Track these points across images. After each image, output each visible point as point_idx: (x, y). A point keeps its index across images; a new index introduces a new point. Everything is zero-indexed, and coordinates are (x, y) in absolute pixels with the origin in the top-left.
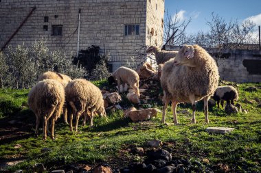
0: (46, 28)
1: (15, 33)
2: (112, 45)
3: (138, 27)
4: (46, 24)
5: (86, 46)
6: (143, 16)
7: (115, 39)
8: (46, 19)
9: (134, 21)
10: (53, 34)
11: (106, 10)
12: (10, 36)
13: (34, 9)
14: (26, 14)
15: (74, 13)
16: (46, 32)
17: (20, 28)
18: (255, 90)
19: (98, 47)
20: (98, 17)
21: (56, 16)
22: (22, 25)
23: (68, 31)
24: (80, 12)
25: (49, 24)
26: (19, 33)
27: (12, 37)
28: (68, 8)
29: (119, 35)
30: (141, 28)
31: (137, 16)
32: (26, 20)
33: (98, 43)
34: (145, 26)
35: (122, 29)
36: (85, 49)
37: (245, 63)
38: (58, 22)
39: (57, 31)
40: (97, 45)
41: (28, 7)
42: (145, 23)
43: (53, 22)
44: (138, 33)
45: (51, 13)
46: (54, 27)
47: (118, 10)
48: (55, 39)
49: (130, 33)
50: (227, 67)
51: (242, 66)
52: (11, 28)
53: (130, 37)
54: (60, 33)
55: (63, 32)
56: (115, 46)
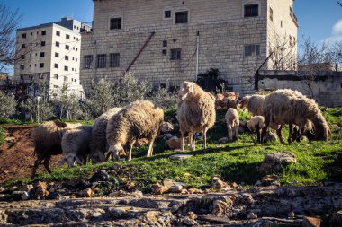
0: (164, 52)
1: (135, 59)
2: (231, 67)
3: (258, 47)
4: (165, 48)
5: (204, 70)
6: (263, 35)
8: (165, 43)
9: (253, 41)
10: (173, 58)
11: (224, 31)
12: (130, 62)
13: (153, 33)
14: (145, 39)
15: (192, 36)
16: (165, 57)
17: (139, 54)
19: (217, 70)
20: (216, 38)
21: (174, 40)
22: (142, 51)
23: (185, 56)
24: (198, 35)
25: (168, 49)
26: (139, 58)
27: (132, 63)
28: (186, 31)
29: (239, 56)
30: (261, 48)
31: (257, 36)
32: (146, 45)
33: (217, 66)
34: (266, 46)
35: (241, 50)
36: (202, 72)
38: (177, 46)
39: (176, 55)
40: (216, 68)
41: (147, 32)
42: (266, 43)
43: (171, 46)
44: (258, 53)
45: (169, 37)
46: (173, 51)
47: (237, 30)
48: (174, 63)
49: (250, 54)
52: (131, 54)
53: (250, 58)
54: (179, 57)
55: (182, 56)
56: (236, 68)
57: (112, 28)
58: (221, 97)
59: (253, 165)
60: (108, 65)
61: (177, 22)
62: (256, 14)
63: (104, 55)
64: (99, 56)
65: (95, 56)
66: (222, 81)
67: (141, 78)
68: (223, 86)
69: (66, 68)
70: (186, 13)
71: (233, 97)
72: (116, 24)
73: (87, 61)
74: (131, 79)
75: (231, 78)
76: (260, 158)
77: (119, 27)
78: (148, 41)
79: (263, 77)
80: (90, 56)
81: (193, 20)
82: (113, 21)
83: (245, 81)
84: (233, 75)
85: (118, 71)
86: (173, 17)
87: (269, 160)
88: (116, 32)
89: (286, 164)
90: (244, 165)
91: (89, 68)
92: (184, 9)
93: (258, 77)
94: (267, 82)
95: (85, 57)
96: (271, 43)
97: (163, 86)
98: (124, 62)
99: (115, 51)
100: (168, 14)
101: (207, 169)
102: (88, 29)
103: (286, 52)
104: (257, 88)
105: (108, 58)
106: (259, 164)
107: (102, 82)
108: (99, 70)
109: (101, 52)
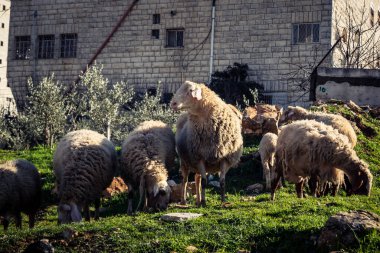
0: (155, 33)
1: (105, 45)
2: (270, 61)
3: (317, 27)
4: (156, 27)
5: (223, 65)
6: (326, 7)
7: (275, 50)
8: (157, 18)
9: (309, 17)
10: (169, 45)
12: (96, 49)
13: (136, 1)
15: (204, 6)
16: (157, 42)
17: (112, 35)
19: (246, 66)
20: (245, 11)
21: (173, 13)
22: (115, 30)
23: (192, 39)
24: (214, 4)
25: (161, 28)
26: (111, 44)
27: (99, 52)
29: (283, 43)
30: (322, 29)
31: (316, 8)
32: (123, 20)
33: (245, 59)
34: (330, 25)
35: (287, 31)
36: (221, 69)
38: (177, 23)
39: (175, 38)
40: (245, 62)
42: (330, 20)
43: (168, 22)
44: (316, 39)
45: (164, 11)
46: (170, 32)
48: (171, 53)
49: (302, 40)
52: (97, 35)
53: (302, 47)
54: (180, 43)
55: (185, 41)
56: (276, 63)
58: (252, 113)
59: (307, 232)
60: (57, 53)
63: (50, 37)
64: (40, 38)
65: (34, 38)
66: (254, 85)
67: (113, 77)
68: (255, 93)
71: (272, 113)
73: (19, 44)
74: (94, 78)
75: (270, 80)
76: (319, 222)
78: (127, 14)
79: (324, 80)
80: (26, 38)
83: (294, 85)
84: (273, 75)
85: (74, 65)
87: (334, 225)
89: (363, 232)
90: (292, 232)
91: (23, 59)
93: (316, 80)
94: (332, 89)
95: (17, 38)
96: (339, 21)
97: (153, 92)
98: (85, 49)
99: (68, 30)
101: (226, 239)
103: (365, 37)
104: (313, 98)
105: (57, 42)
106: (318, 232)
107: (45, 83)
108: (41, 62)
109: (43, 31)
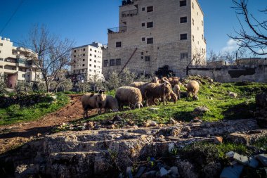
0: (142, 58)
1: (128, 61)
2: (174, 64)
3: (187, 54)
4: (142, 56)
5: (161, 66)
6: (190, 48)
7: (176, 61)
8: (142, 53)
9: (185, 51)
10: (146, 61)
11: (171, 47)
12: (126, 63)
13: (137, 49)
14: (133, 51)
15: (155, 50)
16: (143, 60)
17: (130, 59)
18: (230, 86)
19: (168, 66)
20: (167, 50)
21: (147, 52)
23: (152, 59)
24: (158, 48)
25: (144, 56)
26: (130, 61)
28: (152, 47)
29: (178, 59)
30: (189, 55)
32: (133, 54)
33: (167, 64)
35: (179, 56)
37: (229, 72)
38: (148, 54)
39: (148, 59)
41: (133, 48)
42: (191, 52)
43: (145, 54)
44: (187, 57)
45: (144, 51)
46: (146, 57)
47: (177, 46)
48: (147, 63)
49: (183, 58)
50: (220, 75)
51: (227, 74)
52: (126, 59)
53: (183, 60)
54: (149, 60)
56: (176, 65)
57: (117, 46)
58: (171, 79)
59: (189, 112)
60: (115, 64)
61: (148, 43)
62: (186, 38)
63: (113, 60)
64: (111, 60)
65: (109, 60)
66: (170, 71)
67: (132, 71)
68: (171, 73)
69: (95, 66)
70: (152, 39)
71: (177, 79)
72: (119, 45)
73: (105, 62)
74: (127, 71)
75: (174, 69)
76: (192, 109)
77: (120, 46)
78: (134, 52)
79: (190, 69)
80: (107, 61)
81: (156, 42)
82: (117, 43)
83: (182, 71)
84: (175, 68)
85: (120, 67)
86: (146, 40)
87: (197, 110)
88: (119, 48)
89: (204, 112)
90: (185, 112)
91: (106, 66)
92: (151, 37)
93: (188, 69)
94: (193, 71)
96: (194, 52)
97: (142, 74)
98: (123, 63)
99: (118, 58)
100: (143, 39)
101: (167, 114)
102: (105, 47)
103: (201, 56)
104: (187, 74)
105: (115, 61)
106: (192, 112)
107: (113, 73)
108: (111, 67)
109: (112, 58)
